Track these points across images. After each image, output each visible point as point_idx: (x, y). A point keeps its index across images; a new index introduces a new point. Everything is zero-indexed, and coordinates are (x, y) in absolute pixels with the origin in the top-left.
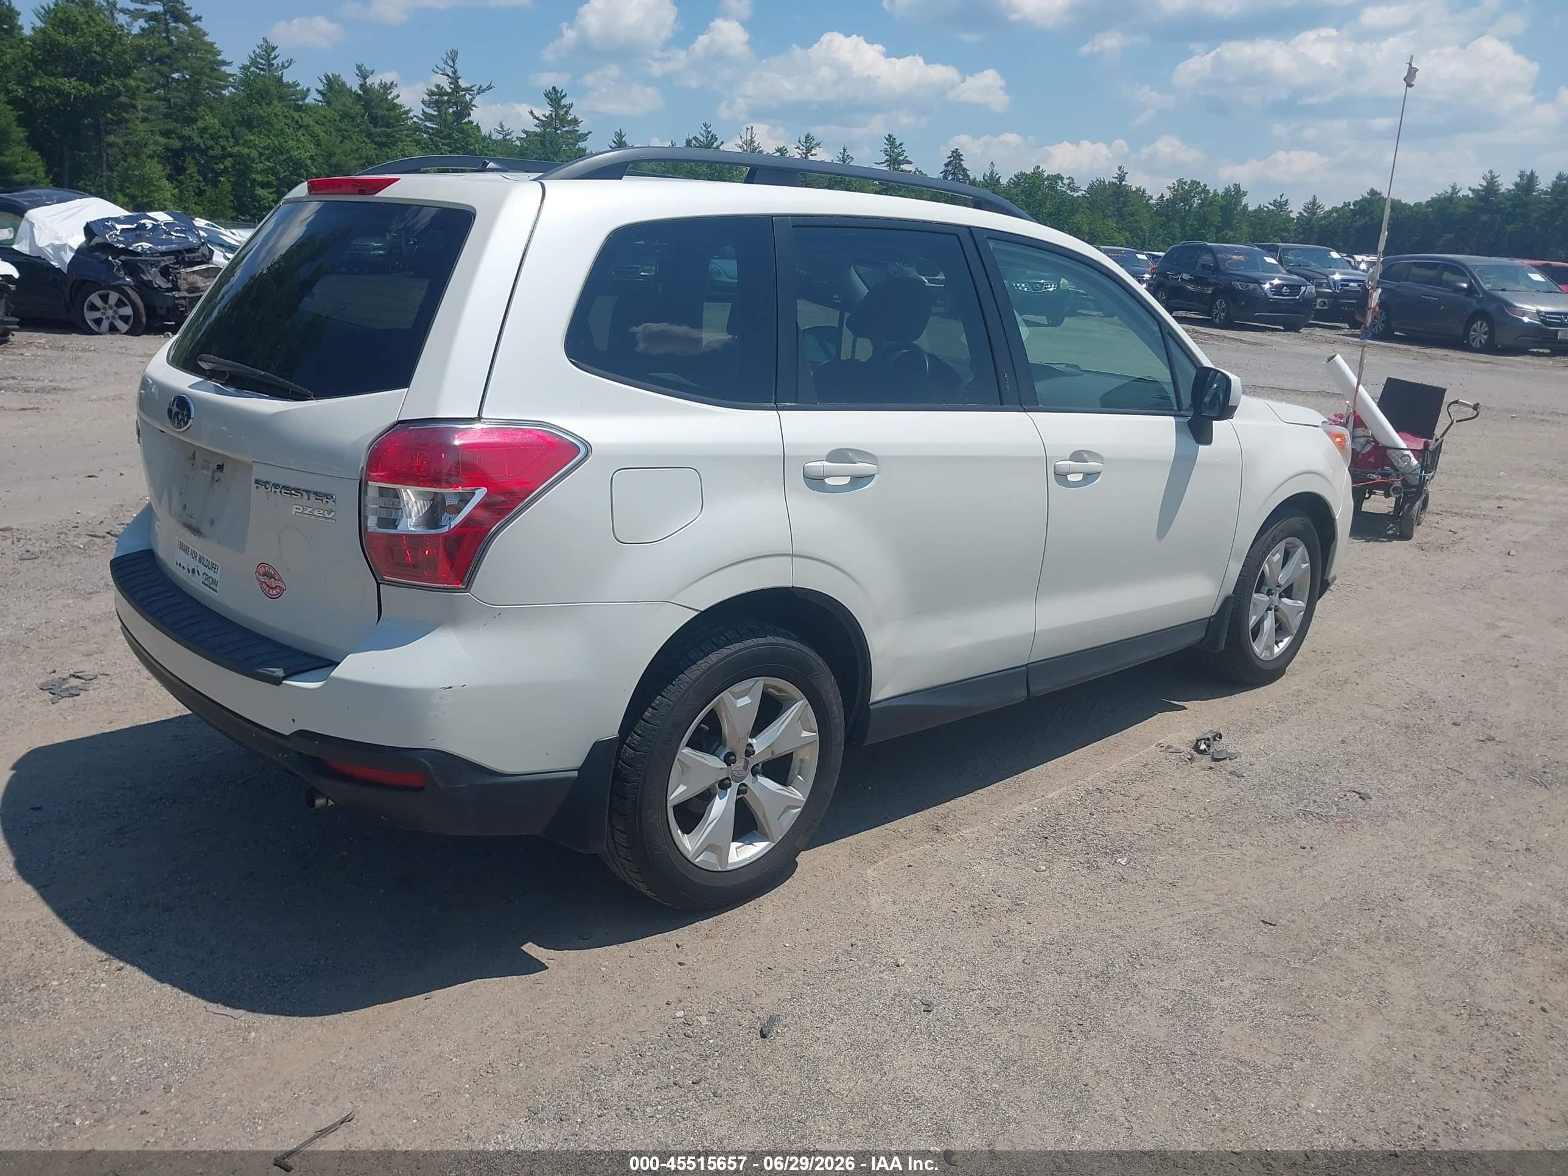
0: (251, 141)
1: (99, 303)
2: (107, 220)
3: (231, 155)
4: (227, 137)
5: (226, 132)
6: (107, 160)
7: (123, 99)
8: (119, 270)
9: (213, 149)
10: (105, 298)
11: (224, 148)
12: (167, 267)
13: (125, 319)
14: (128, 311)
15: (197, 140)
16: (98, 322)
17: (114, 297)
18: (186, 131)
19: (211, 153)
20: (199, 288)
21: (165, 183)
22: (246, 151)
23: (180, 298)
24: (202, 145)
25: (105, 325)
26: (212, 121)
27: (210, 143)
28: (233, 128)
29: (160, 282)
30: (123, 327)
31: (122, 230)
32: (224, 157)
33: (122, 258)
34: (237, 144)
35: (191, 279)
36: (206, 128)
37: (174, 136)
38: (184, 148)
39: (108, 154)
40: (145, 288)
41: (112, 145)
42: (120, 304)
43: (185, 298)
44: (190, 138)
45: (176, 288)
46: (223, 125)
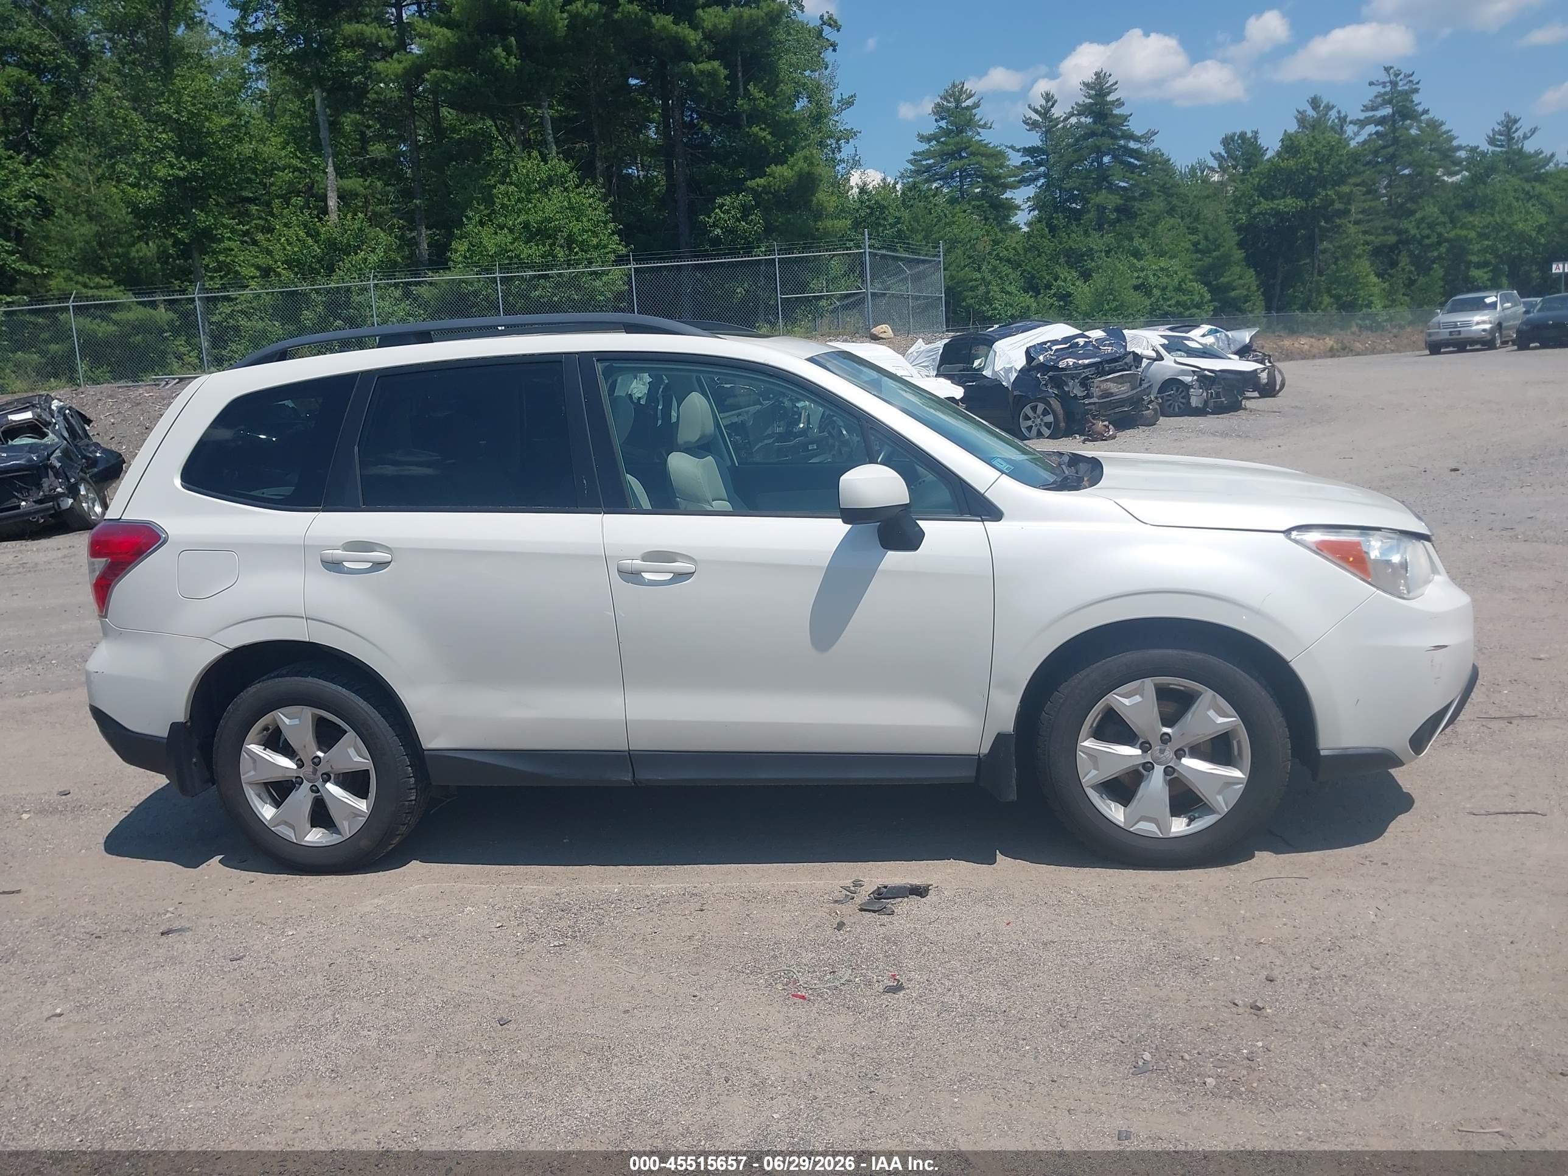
0: (1470, 222)
1: (1030, 413)
2: (1045, 343)
3: (1447, 240)
4: (1444, 224)
5: (1442, 218)
6: (1319, 266)
7: (1338, 206)
8: (1046, 385)
9: (1428, 237)
10: (1034, 409)
11: (1440, 235)
12: (1087, 378)
13: (1048, 425)
14: (1050, 418)
15: (1413, 232)
16: (1029, 428)
17: (1041, 407)
18: (1404, 224)
19: (1427, 241)
20: (1112, 393)
21: (1373, 279)
22: (1464, 233)
23: (1090, 404)
24: (1418, 236)
25: (1034, 430)
26: (1431, 210)
27: (1427, 232)
28: (1453, 212)
29: (1079, 391)
30: (1046, 432)
31: (1057, 350)
32: (1439, 244)
33: (1050, 374)
34: (1455, 227)
35: (1104, 386)
36: (1423, 219)
37: (1390, 232)
38: (1399, 242)
39: (1319, 261)
40: (1066, 399)
41: (1324, 252)
42: (1045, 413)
43: (1094, 403)
44: (1406, 231)
45: (1088, 396)
46: (1442, 213)
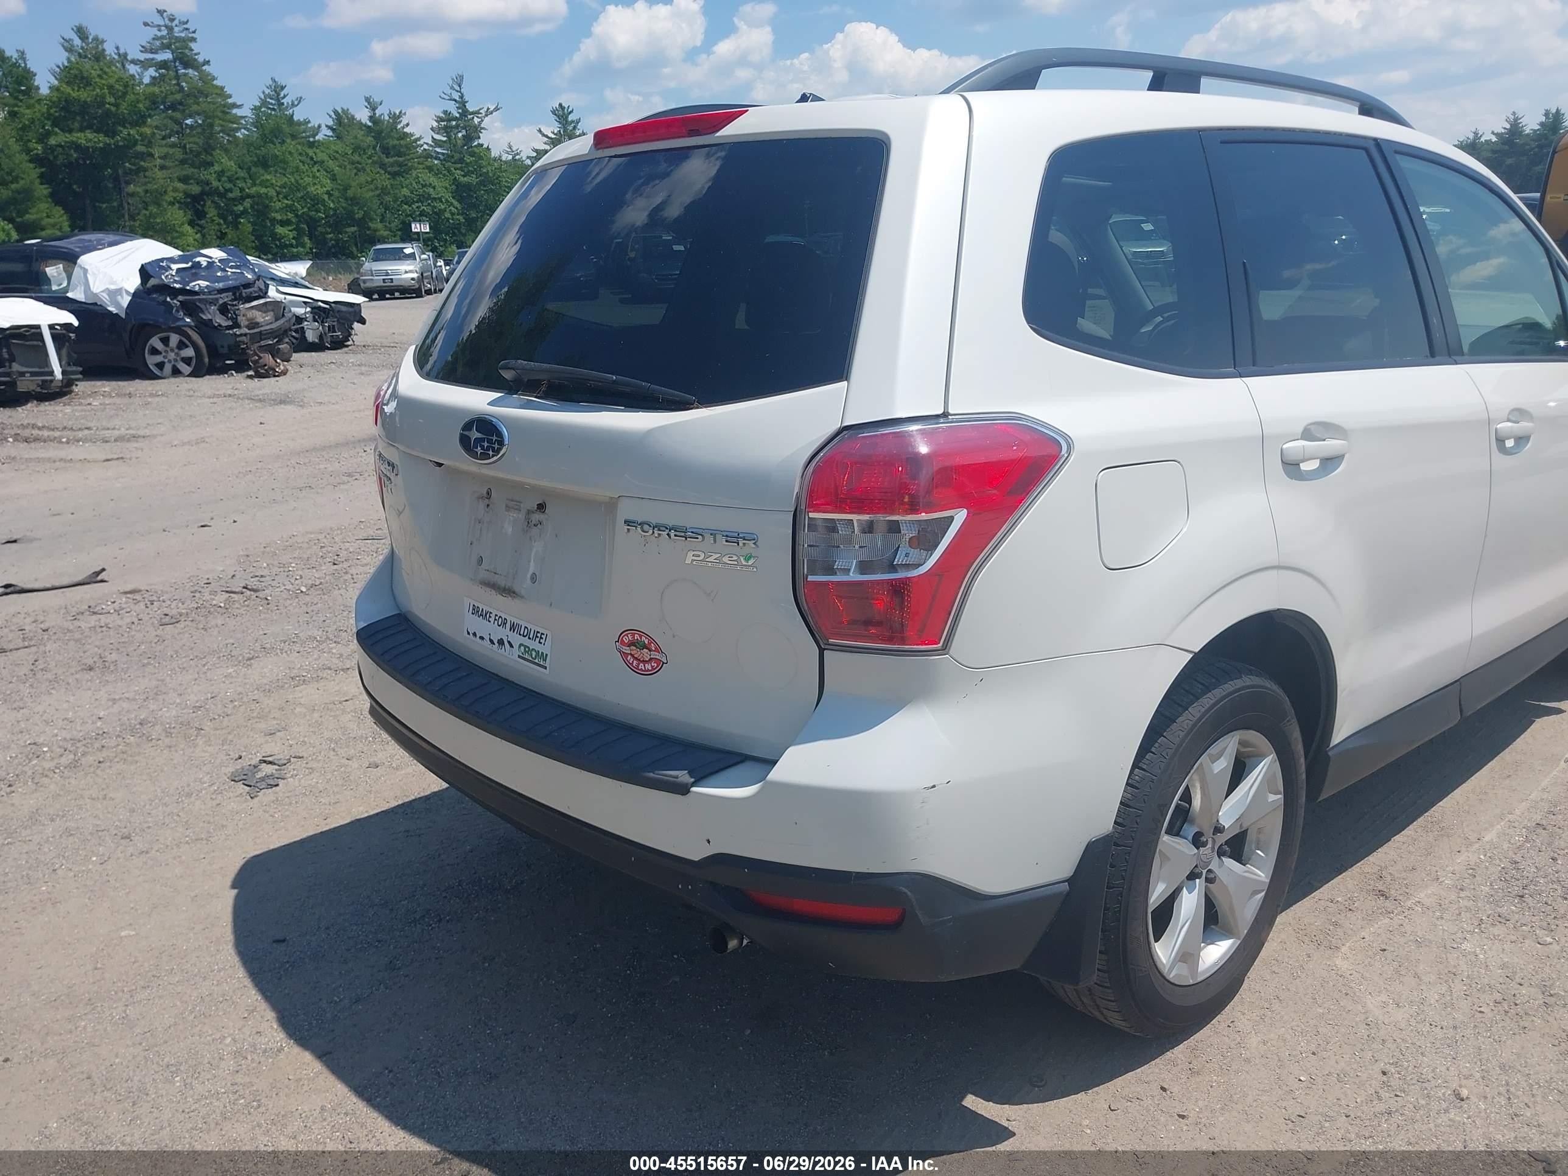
0: (267, 180)
1: (159, 346)
2: (162, 260)
3: (249, 196)
4: (244, 179)
5: (242, 174)
6: (129, 210)
7: (140, 148)
8: (177, 311)
9: (231, 191)
10: (165, 341)
11: (242, 190)
12: (225, 304)
13: (187, 361)
14: (189, 352)
15: (215, 184)
16: (160, 366)
17: (174, 339)
18: (204, 175)
19: (230, 195)
20: (258, 323)
21: (187, 228)
22: (263, 190)
23: (241, 335)
24: (221, 188)
25: (168, 368)
26: (229, 164)
27: (228, 186)
28: (250, 168)
29: (220, 320)
30: (186, 369)
31: (178, 270)
32: (243, 199)
33: (180, 298)
34: (254, 184)
35: (250, 314)
36: (223, 171)
37: (192, 181)
38: (203, 193)
39: (128, 204)
40: (205, 328)
41: (132, 195)
42: (181, 346)
43: (245, 335)
44: (208, 183)
45: (236, 325)
46: (240, 168)
